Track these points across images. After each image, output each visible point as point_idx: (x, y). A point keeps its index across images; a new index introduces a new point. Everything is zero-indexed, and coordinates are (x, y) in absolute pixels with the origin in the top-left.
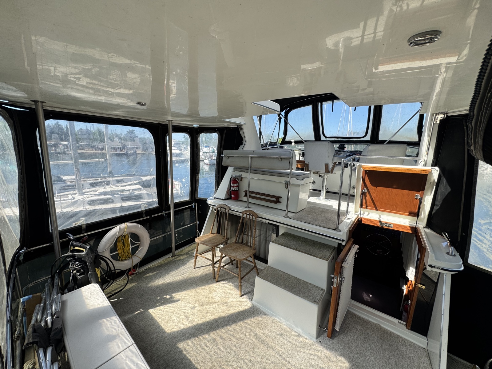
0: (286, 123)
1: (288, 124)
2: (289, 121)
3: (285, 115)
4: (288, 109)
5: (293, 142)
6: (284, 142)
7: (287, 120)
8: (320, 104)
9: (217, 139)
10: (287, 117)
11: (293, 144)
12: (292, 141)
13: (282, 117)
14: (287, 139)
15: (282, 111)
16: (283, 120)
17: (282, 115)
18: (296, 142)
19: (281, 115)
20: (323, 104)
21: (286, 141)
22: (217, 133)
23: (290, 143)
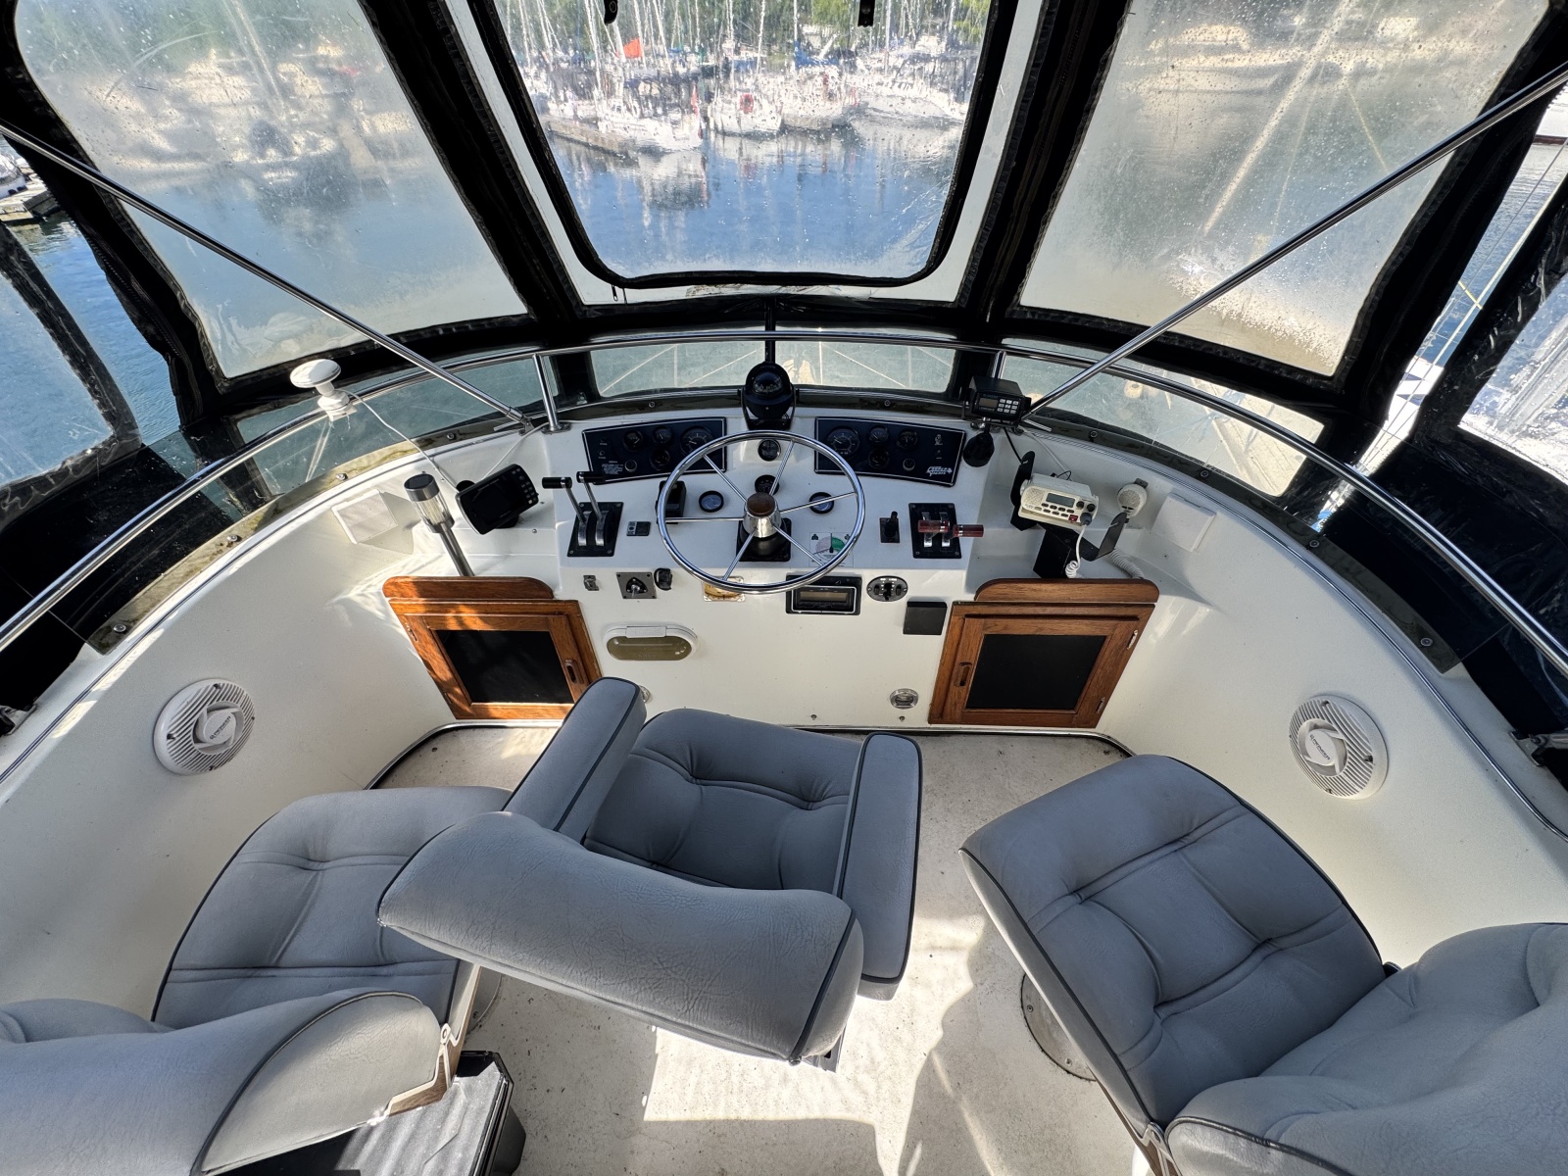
6: (214, 402)
11: (331, 405)
18: (366, 365)
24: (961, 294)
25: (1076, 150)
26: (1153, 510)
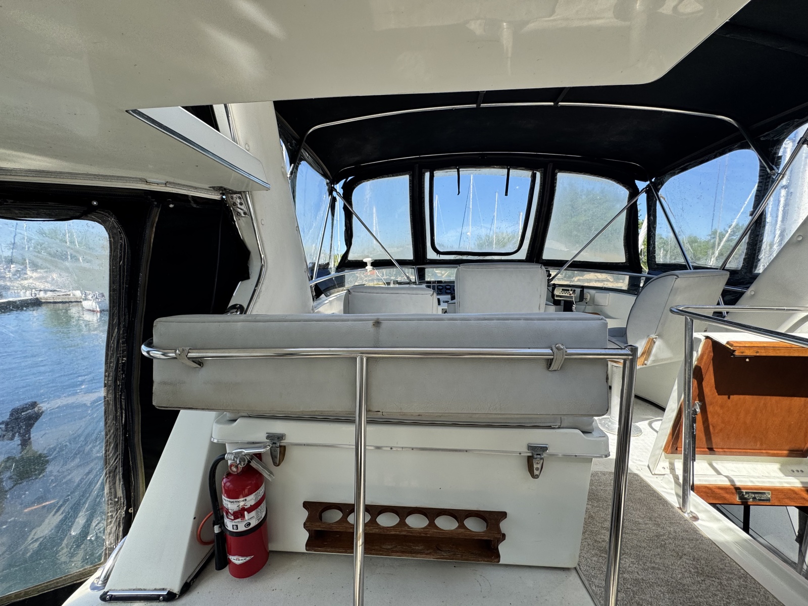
0: (349, 215)
1: (354, 216)
2: (356, 208)
3: (343, 194)
4: (350, 178)
5: (368, 264)
6: (346, 264)
7: (352, 207)
8: (427, 175)
9: (107, 252)
10: (351, 199)
11: (369, 267)
12: (365, 260)
13: (338, 198)
14: (351, 257)
15: (337, 183)
16: (340, 203)
17: (337, 192)
18: (377, 264)
19: (336, 190)
20: (435, 175)
21: (349, 261)
22: (102, 222)
23: (361, 265)
24: (527, 256)
25: (550, 221)
26: (593, 299)
